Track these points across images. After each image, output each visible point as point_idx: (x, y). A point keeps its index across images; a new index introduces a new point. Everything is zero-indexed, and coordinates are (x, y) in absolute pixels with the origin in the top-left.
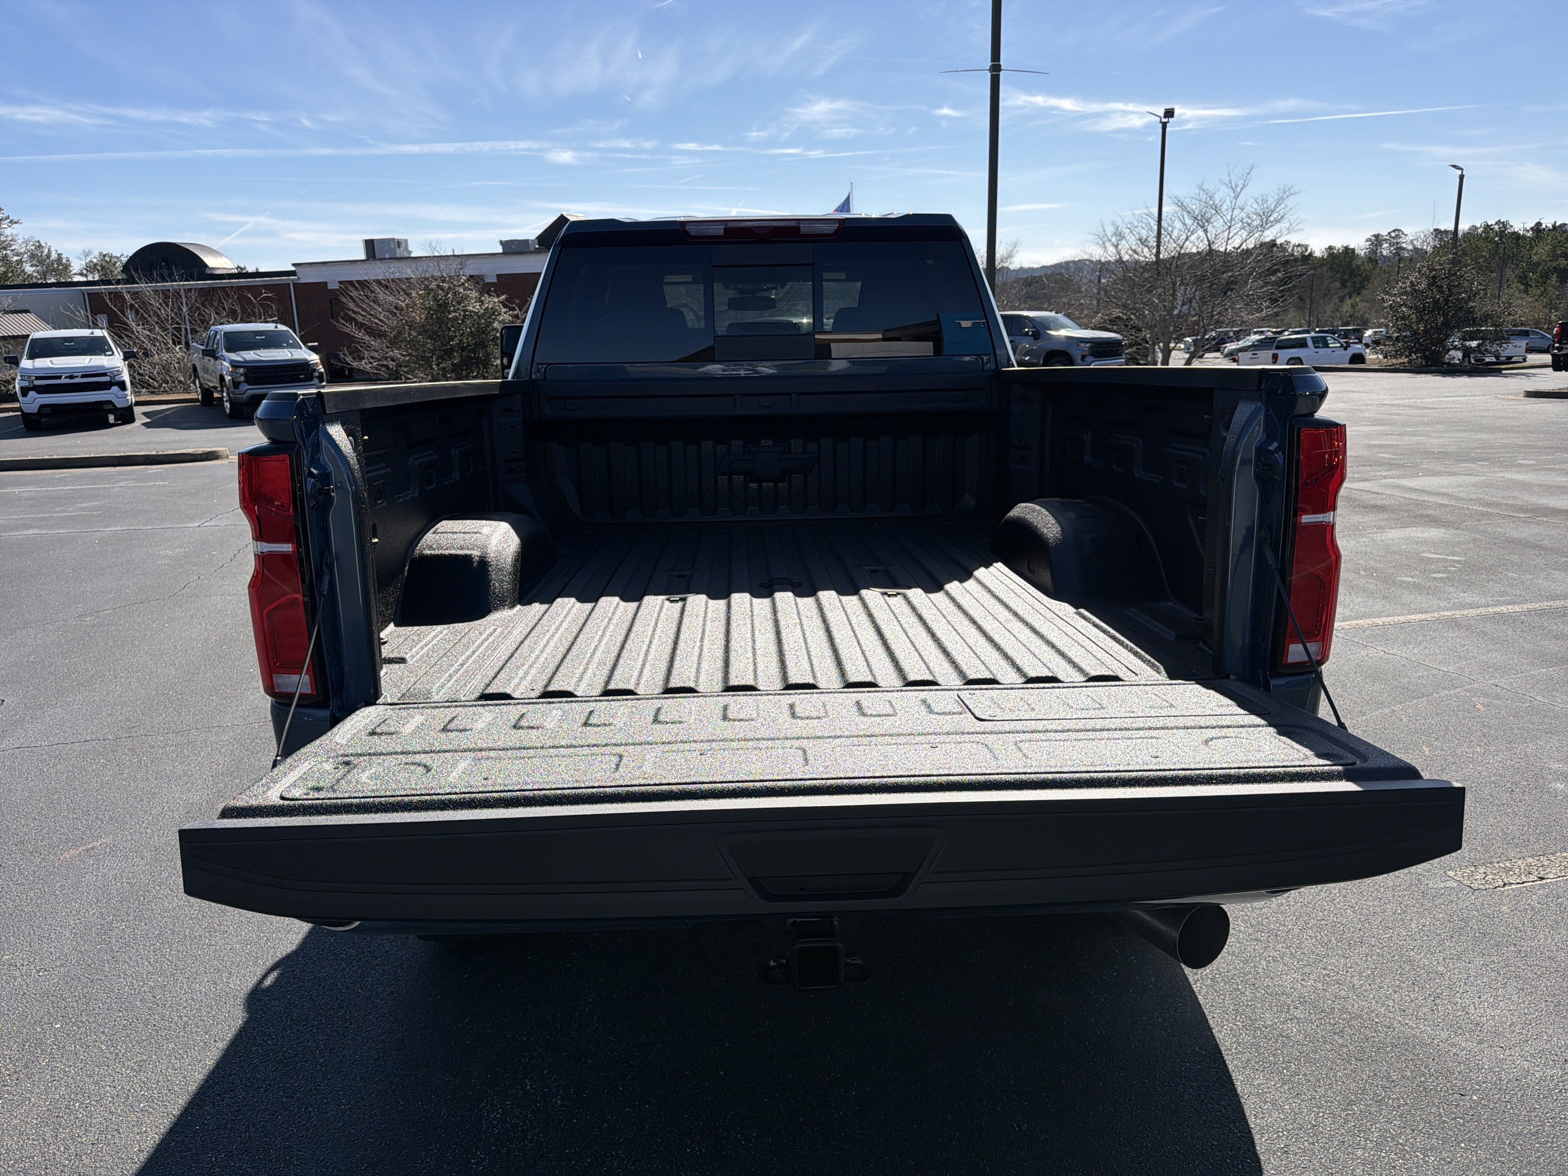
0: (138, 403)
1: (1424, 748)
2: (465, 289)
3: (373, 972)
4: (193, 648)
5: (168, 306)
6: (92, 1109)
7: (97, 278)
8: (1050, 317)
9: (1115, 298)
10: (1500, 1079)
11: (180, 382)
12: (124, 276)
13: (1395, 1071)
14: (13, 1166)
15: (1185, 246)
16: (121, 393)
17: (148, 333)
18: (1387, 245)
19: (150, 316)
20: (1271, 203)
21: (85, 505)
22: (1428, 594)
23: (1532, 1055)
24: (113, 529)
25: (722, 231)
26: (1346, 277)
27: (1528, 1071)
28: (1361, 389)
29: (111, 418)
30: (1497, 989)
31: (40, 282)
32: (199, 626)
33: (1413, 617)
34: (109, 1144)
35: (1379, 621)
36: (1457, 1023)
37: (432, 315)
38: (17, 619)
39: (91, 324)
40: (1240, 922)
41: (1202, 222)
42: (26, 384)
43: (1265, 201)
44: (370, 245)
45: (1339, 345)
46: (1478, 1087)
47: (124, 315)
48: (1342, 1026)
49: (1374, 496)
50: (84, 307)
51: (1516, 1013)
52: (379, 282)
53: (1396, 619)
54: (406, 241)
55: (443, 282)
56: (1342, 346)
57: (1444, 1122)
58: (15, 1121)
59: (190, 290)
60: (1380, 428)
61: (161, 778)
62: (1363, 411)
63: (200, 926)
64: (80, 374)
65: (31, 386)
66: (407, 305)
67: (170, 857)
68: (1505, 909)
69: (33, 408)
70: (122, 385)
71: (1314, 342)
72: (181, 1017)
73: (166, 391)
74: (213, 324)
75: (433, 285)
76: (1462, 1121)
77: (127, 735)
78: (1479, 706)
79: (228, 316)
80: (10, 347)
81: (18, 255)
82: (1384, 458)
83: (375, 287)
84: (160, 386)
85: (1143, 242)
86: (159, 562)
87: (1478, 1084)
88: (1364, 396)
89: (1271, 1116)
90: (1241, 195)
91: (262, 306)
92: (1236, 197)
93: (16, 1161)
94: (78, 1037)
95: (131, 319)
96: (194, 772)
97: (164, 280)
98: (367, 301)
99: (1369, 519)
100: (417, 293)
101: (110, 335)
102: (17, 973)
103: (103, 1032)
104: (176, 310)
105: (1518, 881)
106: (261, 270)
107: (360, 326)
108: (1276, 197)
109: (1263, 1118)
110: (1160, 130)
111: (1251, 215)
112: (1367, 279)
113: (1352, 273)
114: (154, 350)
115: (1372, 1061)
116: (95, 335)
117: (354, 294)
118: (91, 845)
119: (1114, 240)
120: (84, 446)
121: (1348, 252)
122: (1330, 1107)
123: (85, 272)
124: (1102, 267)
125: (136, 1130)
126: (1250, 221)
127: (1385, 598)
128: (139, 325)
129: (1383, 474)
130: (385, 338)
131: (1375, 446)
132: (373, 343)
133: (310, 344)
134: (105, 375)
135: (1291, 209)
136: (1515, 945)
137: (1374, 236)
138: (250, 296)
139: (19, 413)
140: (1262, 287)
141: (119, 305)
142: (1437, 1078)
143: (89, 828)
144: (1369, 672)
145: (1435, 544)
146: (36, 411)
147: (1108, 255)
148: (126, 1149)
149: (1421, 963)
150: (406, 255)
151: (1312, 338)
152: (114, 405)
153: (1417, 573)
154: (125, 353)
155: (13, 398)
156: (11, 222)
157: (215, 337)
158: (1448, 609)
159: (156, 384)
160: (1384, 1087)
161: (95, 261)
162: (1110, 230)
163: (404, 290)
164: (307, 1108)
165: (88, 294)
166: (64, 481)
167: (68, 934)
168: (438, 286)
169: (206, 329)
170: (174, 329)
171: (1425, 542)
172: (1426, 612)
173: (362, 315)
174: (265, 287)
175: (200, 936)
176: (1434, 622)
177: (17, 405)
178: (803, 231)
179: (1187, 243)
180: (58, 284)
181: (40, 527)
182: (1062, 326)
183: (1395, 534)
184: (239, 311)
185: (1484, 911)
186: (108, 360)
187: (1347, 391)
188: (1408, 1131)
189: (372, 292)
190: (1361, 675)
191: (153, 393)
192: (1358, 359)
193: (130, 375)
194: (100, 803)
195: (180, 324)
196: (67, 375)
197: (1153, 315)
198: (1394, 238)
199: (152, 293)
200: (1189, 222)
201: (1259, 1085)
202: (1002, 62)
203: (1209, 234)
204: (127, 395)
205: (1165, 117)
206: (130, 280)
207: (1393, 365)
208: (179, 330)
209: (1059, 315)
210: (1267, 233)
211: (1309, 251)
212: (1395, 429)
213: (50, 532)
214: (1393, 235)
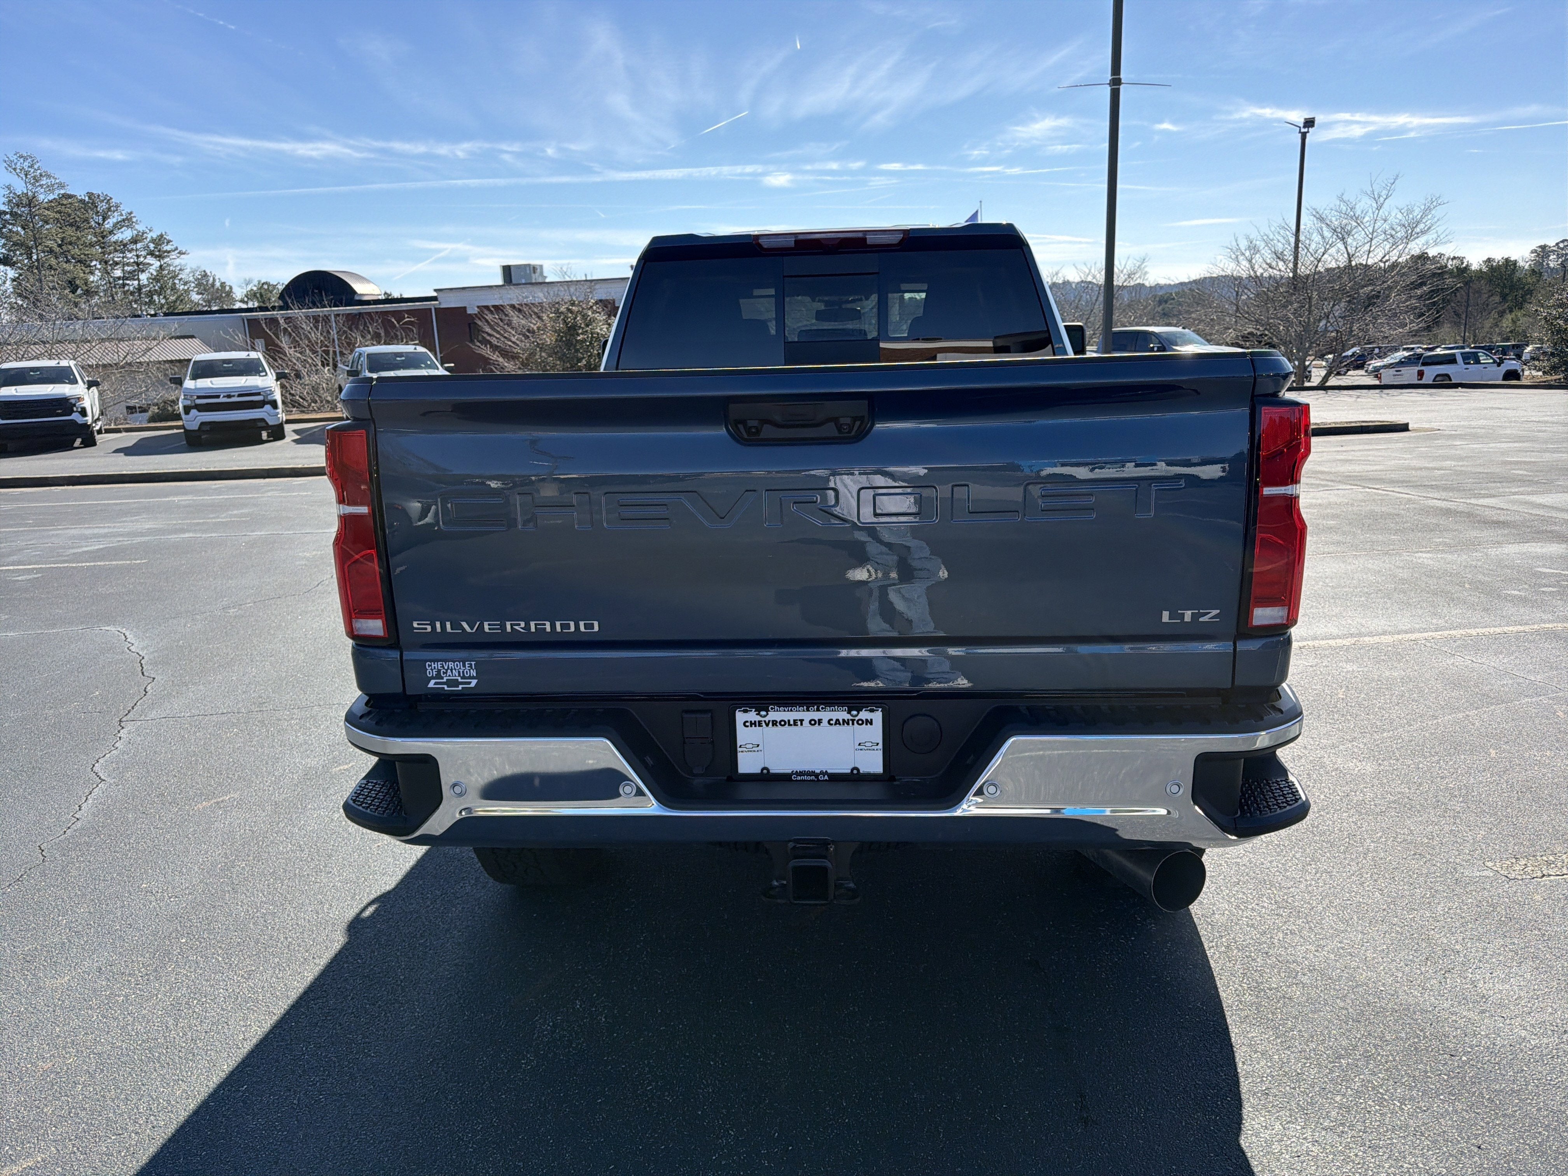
0: (288, 422)
1: (1491, 750)
2: (594, 312)
3: (454, 909)
4: (321, 637)
5: (317, 329)
6: (208, 1005)
7: (256, 305)
8: (1177, 333)
9: (1247, 313)
10: (1494, 1044)
11: (328, 402)
12: (281, 303)
13: (1390, 1032)
14: (140, 1045)
15: (1323, 259)
16: (273, 411)
17: (299, 355)
18: (1555, 256)
19: (301, 339)
20: (1417, 213)
21: (235, 512)
22: (1532, 607)
23: (1532, 1026)
24: (259, 533)
25: (793, 242)
26: (1507, 291)
27: (1524, 1039)
28: (1508, 406)
29: (264, 435)
30: (1511, 967)
31: (205, 309)
32: (329, 619)
33: (1511, 628)
34: (219, 1033)
35: (1473, 632)
36: (1463, 994)
37: (562, 337)
38: (170, 610)
39: (250, 348)
40: (1265, 899)
41: (1342, 235)
42: (188, 403)
43: (1410, 211)
44: (507, 271)
45: (1491, 361)
46: (1469, 1050)
47: (278, 338)
48: (1346, 992)
49: (1499, 512)
50: (243, 332)
51: (1525, 989)
52: (513, 307)
53: (1492, 630)
54: (541, 266)
55: (573, 304)
56: (1495, 362)
57: (1429, 1077)
58: (144, 1012)
59: (338, 315)
60: (1521, 444)
61: (285, 746)
62: (1506, 428)
63: (308, 867)
64: (237, 394)
65: (193, 404)
66: (538, 328)
67: (287, 810)
68: (1538, 897)
69: (194, 426)
70: (274, 404)
71: (1464, 359)
72: (286, 938)
73: (315, 410)
74: (359, 347)
75: (563, 309)
76: (1446, 1077)
77: (258, 709)
78: (1560, 714)
79: (372, 339)
80: (176, 369)
81: (185, 284)
82: (1518, 475)
83: (511, 312)
84: (309, 405)
85: (1279, 256)
86: (297, 563)
87: (1471, 1047)
88: (1510, 413)
89: (1258, 1063)
90: (1384, 206)
91: (403, 329)
92: (1378, 209)
93: (143, 1041)
94: (199, 950)
95: (284, 343)
96: (314, 741)
97: (315, 305)
98: (501, 324)
99: (1487, 534)
100: (548, 316)
101: (265, 357)
102: (153, 898)
103: (220, 947)
104: (325, 334)
105: (1558, 873)
106: (405, 296)
107: (495, 348)
108: (1423, 207)
109: (1250, 1065)
110: (1300, 141)
111: (1395, 227)
112: (1530, 292)
113: (1512, 288)
114: (304, 372)
115: (1369, 1022)
116: (251, 357)
117: (489, 317)
118: (221, 799)
119: (1247, 254)
120: (239, 461)
121: (1509, 265)
122: (1318, 1059)
123: (246, 299)
124: (1235, 281)
125: (242, 1023)
126: (1394, 233)
127: (1486, 610)
128: (290, 348)
129: (1513, 491)
130: (518, 361)
131: (1511, 463)
132: (506, 364)
133: (446, 365)
134: (259, 394)
135: (1438, 220)
136: (1539, 929)
137: (1540, 247)
138: (393, 320)
139: (182, 431)
140: (1406, 301)
141: (274, 329)
142: (1430, 1040)
143: (220, 784)
144: (1452, 679)
145: (1551, 559)
146: (197, 428)
147: (1242, 270)
148: (233, 1037)
149: (1439, 942)
150: (540, 280)
151: (1462, 354)
152: (267, 423)
153: (1526, 586)
154: (277, 374)
155: (178, 417)
156: (179, 253)
157: (359, 358)
158: (1550, 622)
159: (306, 404)
160: (1375, 1046)
161: (255, 289)
162: (1243, 245)
163: (536, 313)
164: (386, 1013)
165: (248, 320)
166: (219, 491)
167: (196, 869)
168: (569, 310)
169: (352, 351)
170: (324, 351)
171: (1538, 557)
172: (1526, 624)
173: (497, 338)
174: (408, 312)
175: (308, 875)
176: (1532, 634)
177: (180, 423)
178: (869, 242)
179: (1326, 256)
180: (221, 311)
181: (195, 531)
182: (1190, 342)
183: (1512, 549)
184: (383, 334)
185: (1515, 898)
186: (262, 381)
187: (1492, 408)
188: (1391, 1082)
189: (506, 315)
190: (1442, 682)
191: (303, 412)
192: (1513, 375)
193: (282, 395)
194: (231, 764)
195: (328, 347)
196: (225, 394)
197: (1288, 330)
198: (1562, 249)
199: (304, 318)
200: (1327, 234)
201: (1253, 1037)
202: (1122, 76)
203: (1349, 248)
204: (278, 413)
205: (1304, 127)
206: (285, 307)
207: (1547, 381)
208: (327, 352)
209: (1187, 330)
210: (1412, 245)
211: (1465, 263)
212: (1536, 446)
213: (204, 536)
214: (1561, 245)
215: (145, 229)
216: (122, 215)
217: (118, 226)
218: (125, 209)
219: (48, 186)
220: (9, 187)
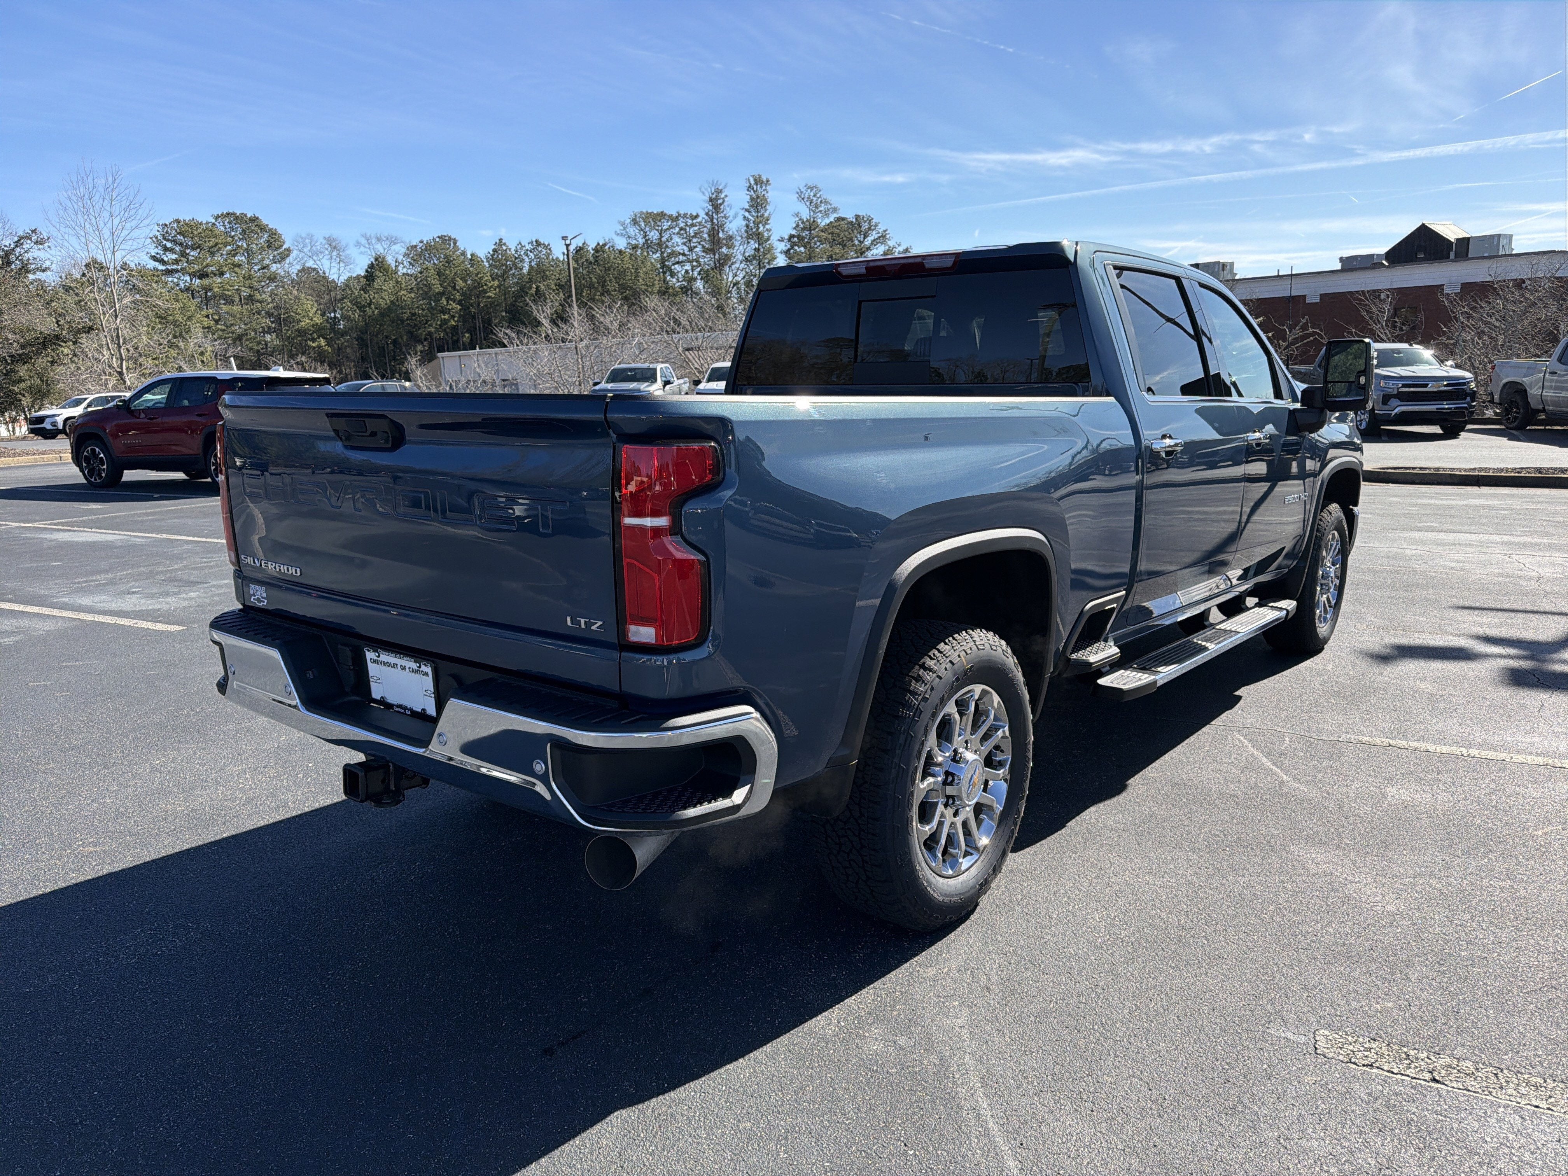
178: (926, 266)
215: (895, 244)
216: (879, 233)
217: (875, 242)
218: (881, 228)
219: (825, 211)
220: (797, 215)
